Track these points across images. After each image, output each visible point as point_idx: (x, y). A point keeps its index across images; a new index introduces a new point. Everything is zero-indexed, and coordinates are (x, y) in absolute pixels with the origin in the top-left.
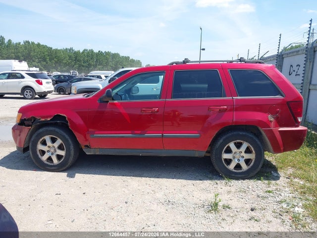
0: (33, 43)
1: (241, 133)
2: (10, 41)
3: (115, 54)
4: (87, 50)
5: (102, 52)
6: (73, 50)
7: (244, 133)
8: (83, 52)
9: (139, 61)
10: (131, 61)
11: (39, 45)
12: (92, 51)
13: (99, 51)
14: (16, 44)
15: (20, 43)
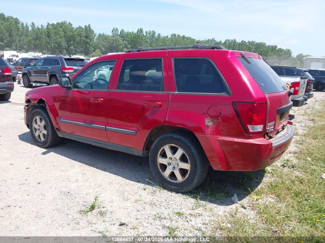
0: (179, 36)
1: (175, 136)
2: (159, 34)
3: (260, 43)
4: (229, 40)
5: (245, 42)
6: (214, 41)
7: (178, 137)
8: (225, 43)
9: (289, 50)
10: (278, 51)
11: (184, 37)
12: (235, 41)
13: (242, 41)
14: (164, 37)
15: (167, 36)
